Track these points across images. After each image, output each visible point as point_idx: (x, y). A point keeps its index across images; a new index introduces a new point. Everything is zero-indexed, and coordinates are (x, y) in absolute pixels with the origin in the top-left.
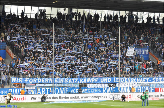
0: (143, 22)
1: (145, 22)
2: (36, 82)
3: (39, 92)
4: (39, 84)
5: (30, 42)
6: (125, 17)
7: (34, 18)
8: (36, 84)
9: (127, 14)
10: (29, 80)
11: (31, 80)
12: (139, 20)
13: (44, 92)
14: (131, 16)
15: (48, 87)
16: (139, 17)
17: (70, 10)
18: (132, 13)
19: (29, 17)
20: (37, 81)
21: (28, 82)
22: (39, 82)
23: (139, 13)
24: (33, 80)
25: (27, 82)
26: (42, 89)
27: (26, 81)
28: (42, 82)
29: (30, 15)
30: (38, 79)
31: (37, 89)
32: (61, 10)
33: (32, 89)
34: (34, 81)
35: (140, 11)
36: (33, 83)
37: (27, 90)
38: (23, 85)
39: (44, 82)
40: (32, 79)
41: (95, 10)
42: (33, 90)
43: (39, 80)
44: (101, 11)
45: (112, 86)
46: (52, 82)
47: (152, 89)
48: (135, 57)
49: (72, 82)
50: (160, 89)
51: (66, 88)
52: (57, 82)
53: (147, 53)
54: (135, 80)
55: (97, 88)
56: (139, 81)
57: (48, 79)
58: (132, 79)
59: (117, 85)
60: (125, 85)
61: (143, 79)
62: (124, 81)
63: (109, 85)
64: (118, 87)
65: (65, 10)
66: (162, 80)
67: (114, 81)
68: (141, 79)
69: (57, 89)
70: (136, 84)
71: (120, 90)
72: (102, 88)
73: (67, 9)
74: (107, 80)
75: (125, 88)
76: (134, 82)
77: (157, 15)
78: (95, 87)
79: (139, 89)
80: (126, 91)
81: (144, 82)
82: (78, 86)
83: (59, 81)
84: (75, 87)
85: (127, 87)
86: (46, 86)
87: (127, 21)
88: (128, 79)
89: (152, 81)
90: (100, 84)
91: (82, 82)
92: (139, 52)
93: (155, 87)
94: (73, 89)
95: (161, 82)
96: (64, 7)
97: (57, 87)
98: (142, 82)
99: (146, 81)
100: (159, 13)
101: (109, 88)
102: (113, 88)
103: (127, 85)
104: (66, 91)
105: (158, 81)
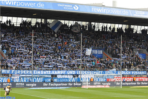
0: (99, 30)
1: (101, 30)
2: (20, 73)
3: (22, 80)
4: (22, 74)
5: (16, 44)
6: (86, 26)
9: (87, 24)
10: (14, 71)
11: (16, 72)
12: (96, 28)
13: (25, 80)
14: (90, 25)
15: (27, 77)
17: (45, 21)
18: (91, 23)
19: (15, 25)
20: (20, 72)
21: (14, 73)
22: (22, 73)
23: (96, 23)
24: (17, 72)
25: (13, 73)
26: (24, 78)
27: (12, 72)
28: (24, 73)
29: (16, 24)
30: (21, 71)
31: (20, 78)
32: (39, 21)
33: (17, 78)
34: (18, 72)
35: (97, 22)
36: (17, 74)
37: (13, 79)
38: (10, 75)
39: (25, 73)
40: (16, 71)
42: (18, 79)
43: (22, 72)
44: (68, 21)
45: (76, 77)
46: (31, 73)
47: (105, 80)
48: (93, 56)
49: (47, 73)
50: (110, 79)
51: (42, 78)
52: (35, 73)
53: (102, 53)
54: (93, 73)
55: (65, 78)
56: (95, 74)
57: (28, 71)
58: (90, 72)
59: (79, 76)
60: (85, 76)
61: (98, 72)
62: (85, 74)
63: (73, 76)
64: (80, 77)
65: (41, 20)
66: (112, 72)
67: (78, 73)
68: (97, 72)
69: (35, 79)
70: (93, 75)
71: (81, 80)
72: (68, 78)
73: (43, 20)
74: (72, 73)
75: (85, 79)
76: (92, 74)
77: (109, 25)
78: (63, 78)
79: (95, 79)
80: (86, 81)
81: (99, 74)
82: (51, 77)
83: (37, 73)
84: (48, 77)
85: (86, 77)
86: (27, 76)
87: (87, 29)
88: (88, 72)
89: (105, 73)
90: (67, 76)
91: (54, 74)
92: (96, 52)
93: (107, 78)
94: (47, 79)
95: (111, 74)
96: (41, 18)
97: (35, 77)
98: (98, 74)
99: (100, 73)
100: (110, 24)
101: (73, 78)
102: (76, 78)
103: (86, 76)
104: (42, 80)
105: (109, 74)
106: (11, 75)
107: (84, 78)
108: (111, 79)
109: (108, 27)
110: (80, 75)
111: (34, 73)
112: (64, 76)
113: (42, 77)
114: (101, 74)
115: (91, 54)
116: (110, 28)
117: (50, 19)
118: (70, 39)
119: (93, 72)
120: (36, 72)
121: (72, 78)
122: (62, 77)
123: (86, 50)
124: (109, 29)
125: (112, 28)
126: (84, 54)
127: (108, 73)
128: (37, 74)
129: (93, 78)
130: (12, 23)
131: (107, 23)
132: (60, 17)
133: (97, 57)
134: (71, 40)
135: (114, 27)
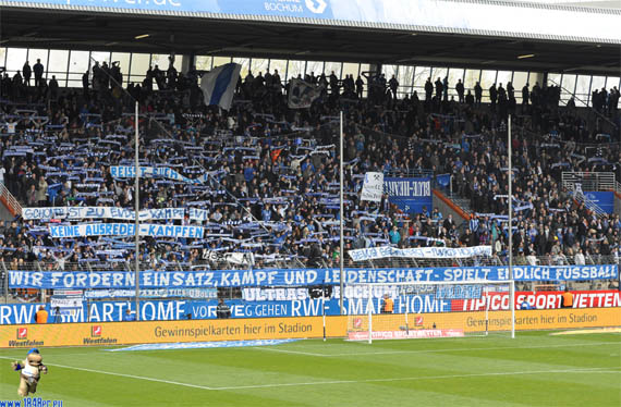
0: (415, 95)
1: (422, 97)
2: (84, 284)
3: (94, 314)
4: (94, 289)
5: (67, 161)
7: (80, 85)
8: (84, 289)
9: (363, 73)
10: (62, 278)
11: (69, 279)
13: (109, 314)
14: (376, 79)
15: (117, 299)
16: (401, 82)
17: (188, 62)
18: (380, 69)
19: (61, 84)
20: (87, 281)
21: (60, 284)
22: (93, 284)
23: (401, 68)
24: (76, 278)
25: (56, 283)
26: (105, 305)
27: (54, 281)
28: (104, 284)
29: (64, 76)
30: (92, 275)
31: (87, 305)
32: (162, 62)
33: (72, 305)
34: (79, 280)
35: (404, 64)
36: (75, 289)
37: (58, 308)
38: (44, 296)
39: (108, 284)
40: (71, 275)
41: (267, 61)
42: (76, 308)
43: (95, 279)
44: (284, 62)
45: (321, 294)
46: (133, 284)
47: (442, 304)
48: (390, 204)
49: (197, 282)
50: (466, 301)
51: (179, 303)
52: (150, 284)
53: (427, 193)
54: (392, 276)
55: (275, 300)
56: (401, 280)
57: (121, 276)
58: (382, 272)
59: (336, 293)
60: (359, 292)
61: (414, 272)
62: (358, 280)
63: (310, 292)
64: (337, 296)
65: (172, 60)
66: (474, 273)
67: (327, 280)
68: (410, 272)
69: (149, 307)
70: (394, 288)
71: (344, 309)
72: (290, 301)
73: (179, 59)
74: (306, 277)
75: (360, 301)
76: (387, 281)
77: (456, 75)
78: (267, 300)
79: (404, 302)
80: (364, 310)
81: (418, 282)
82: (216, 296)
83: (156, 281)
84: (205, 299)
85: (365, 297)
86: (115, 297)
87: (365, 95)
88: (370, 272)
89: (442, 278)
90: (283, 290)
91: (228, 284)
92: (403, 188)
93: (451, 295)
94: (200, 305)
95: (471, 281)
96: (170, 51)
97: (148, 299)
98: (413, 283)
99: (424, 278)
100: (462, 70)
101: (311, 301)
102: (324, 299)
103: (365, 292)
104: (179, 311)
105: (461, 278)
106: (50, 292)
107: (356, 300)
108: (470, 300)
109: (452, 83)
110: (337, 288)
111: (146, 284)
112: (270, 294)
113: (178, 298)
114: (428, 282)
115: (383, 199)
116: (460, 87)
117: (209, 55)
118: (294, 135)
119: (392, 272)
120: (152, 280)
121: (307, 300)
122: (263, 298)
123: (361, 183)
124: (455, 92)
125: (469, 85)
126: (355, 199)
127: (456, 276)
128: (156, 284)
129: (394, 297)
130: (50, 76)
131: (449, 65)
132: (251, 47)
133: (407, 208)
134: (300, 140)
135: (478, 84)
